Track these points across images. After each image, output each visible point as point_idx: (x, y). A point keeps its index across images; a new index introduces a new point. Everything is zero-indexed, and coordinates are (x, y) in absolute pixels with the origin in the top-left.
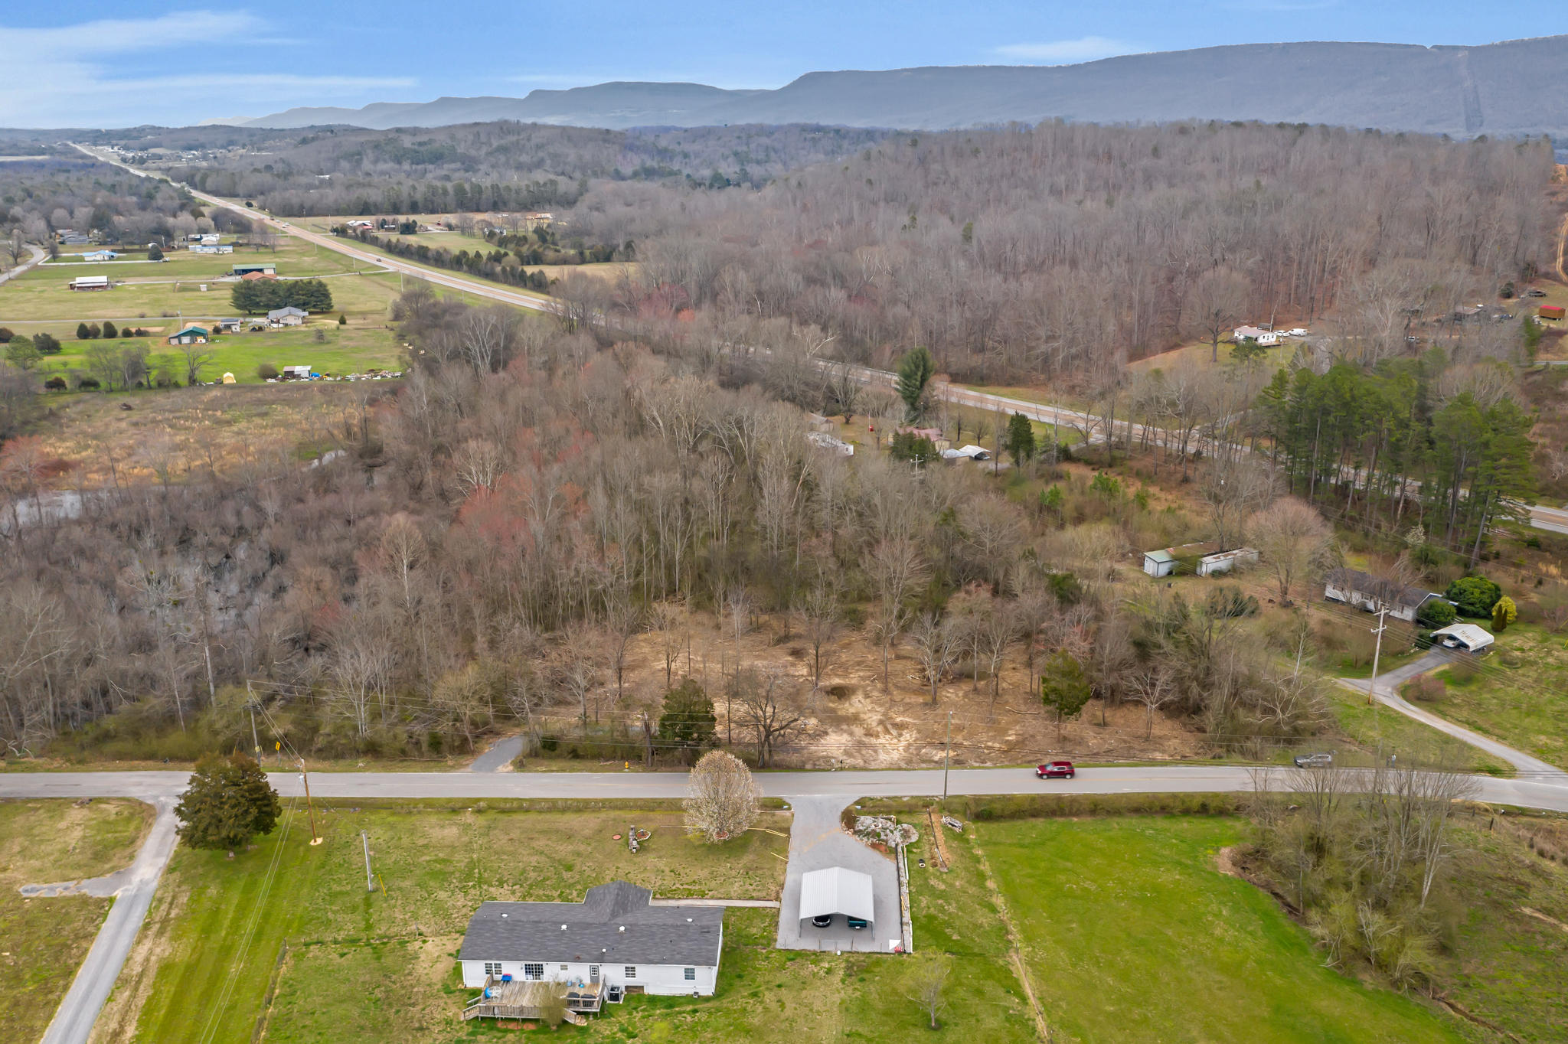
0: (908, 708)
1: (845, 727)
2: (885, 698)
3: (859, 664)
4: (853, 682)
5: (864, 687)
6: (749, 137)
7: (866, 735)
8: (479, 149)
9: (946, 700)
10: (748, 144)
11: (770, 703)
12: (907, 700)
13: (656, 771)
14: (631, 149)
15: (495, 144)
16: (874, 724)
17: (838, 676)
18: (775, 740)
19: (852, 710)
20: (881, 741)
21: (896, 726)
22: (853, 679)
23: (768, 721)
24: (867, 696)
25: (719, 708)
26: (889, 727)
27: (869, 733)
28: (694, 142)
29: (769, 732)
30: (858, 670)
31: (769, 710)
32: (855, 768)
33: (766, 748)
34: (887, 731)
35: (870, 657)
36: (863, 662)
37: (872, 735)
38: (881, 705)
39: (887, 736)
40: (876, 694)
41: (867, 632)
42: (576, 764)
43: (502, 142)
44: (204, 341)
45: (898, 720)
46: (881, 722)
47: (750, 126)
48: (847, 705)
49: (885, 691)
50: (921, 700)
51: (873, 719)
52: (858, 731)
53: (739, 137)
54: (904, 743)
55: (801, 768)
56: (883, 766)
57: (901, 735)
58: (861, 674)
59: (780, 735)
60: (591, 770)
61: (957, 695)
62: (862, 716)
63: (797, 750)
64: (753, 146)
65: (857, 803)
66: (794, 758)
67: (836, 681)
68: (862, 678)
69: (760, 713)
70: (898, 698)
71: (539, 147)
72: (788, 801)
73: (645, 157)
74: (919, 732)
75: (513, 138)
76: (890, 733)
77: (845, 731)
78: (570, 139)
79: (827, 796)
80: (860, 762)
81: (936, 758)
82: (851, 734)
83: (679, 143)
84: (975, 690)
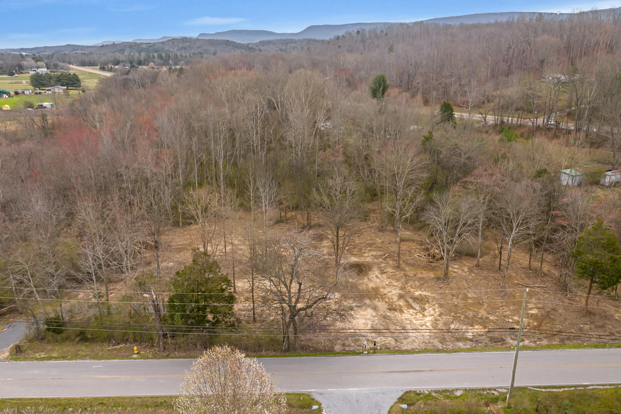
0: (423, 283)
1: (367, 301)
2: (399, 274)
3: (370, 245)
4: (368, 260)
5: (378, 264)
6: (287, 43)
7: (390, 309)
8: (173, 49)
9: (454, 275)
10: (286, 46)
11: (295, 279)
12: (420, 275)
13: (167, 357)
14: (237, 48)
15: (181, 46)
16: (395, 298)
17: (355, 255)
18: (302, 320)
19: (371, 285)
20: (406, 316)
21: (415, 299)
22: (367, 258)
23: (294, 300)
24: (383, 272)
25: (242, 284)
26: (410, 301)
27: (392, 309)
28: (264, 46)
29: (294, 312)
30: (370, 250)
31: (294, 287)
32: (388, 350)
33: (291, 329)
34: (410, 306)
35: (378, 241)
36: (374, 244)
37: (395, 310)
38: (397, 280)
39: (411, 311)
40: (390, 270)
41: (373, 222)
42: (83, 348)
43: (184, 45)
44: (7, 97)
45: (417, 293)
46: (401, 297)
47: (287, 39)
48: (366, 280)
49: (398, 267)
50: (432, 275)
51: (393, 293)
52: (382, 305)
53: (282, 44)
54: (429, 318)
55: (329, 351)
56: (415, 345)
57: (424, 309)
58: (374, 253)
59: (306, 314)
60: (96, 357)
61: (463, 270)
62: (382, 290)
63: (323, 329)
64: (288, 47)
65: (401, 400)
66: (321, 338)
67: (353, 259)
68: (375, 257)
69: (284, 289)
70: (411, 274)
71: (199, 47)
72: (318, 398)
73: (243, 51)
74: (441, 306)
75: (188, 44)
76: (412, 308)
77: (369, 306)
78: (212, 44)
79: (364, 390)
80: (390, 341)
81: (469, 335)
82: (375, 308)
83: (258, 46)
84: (478, 266)
